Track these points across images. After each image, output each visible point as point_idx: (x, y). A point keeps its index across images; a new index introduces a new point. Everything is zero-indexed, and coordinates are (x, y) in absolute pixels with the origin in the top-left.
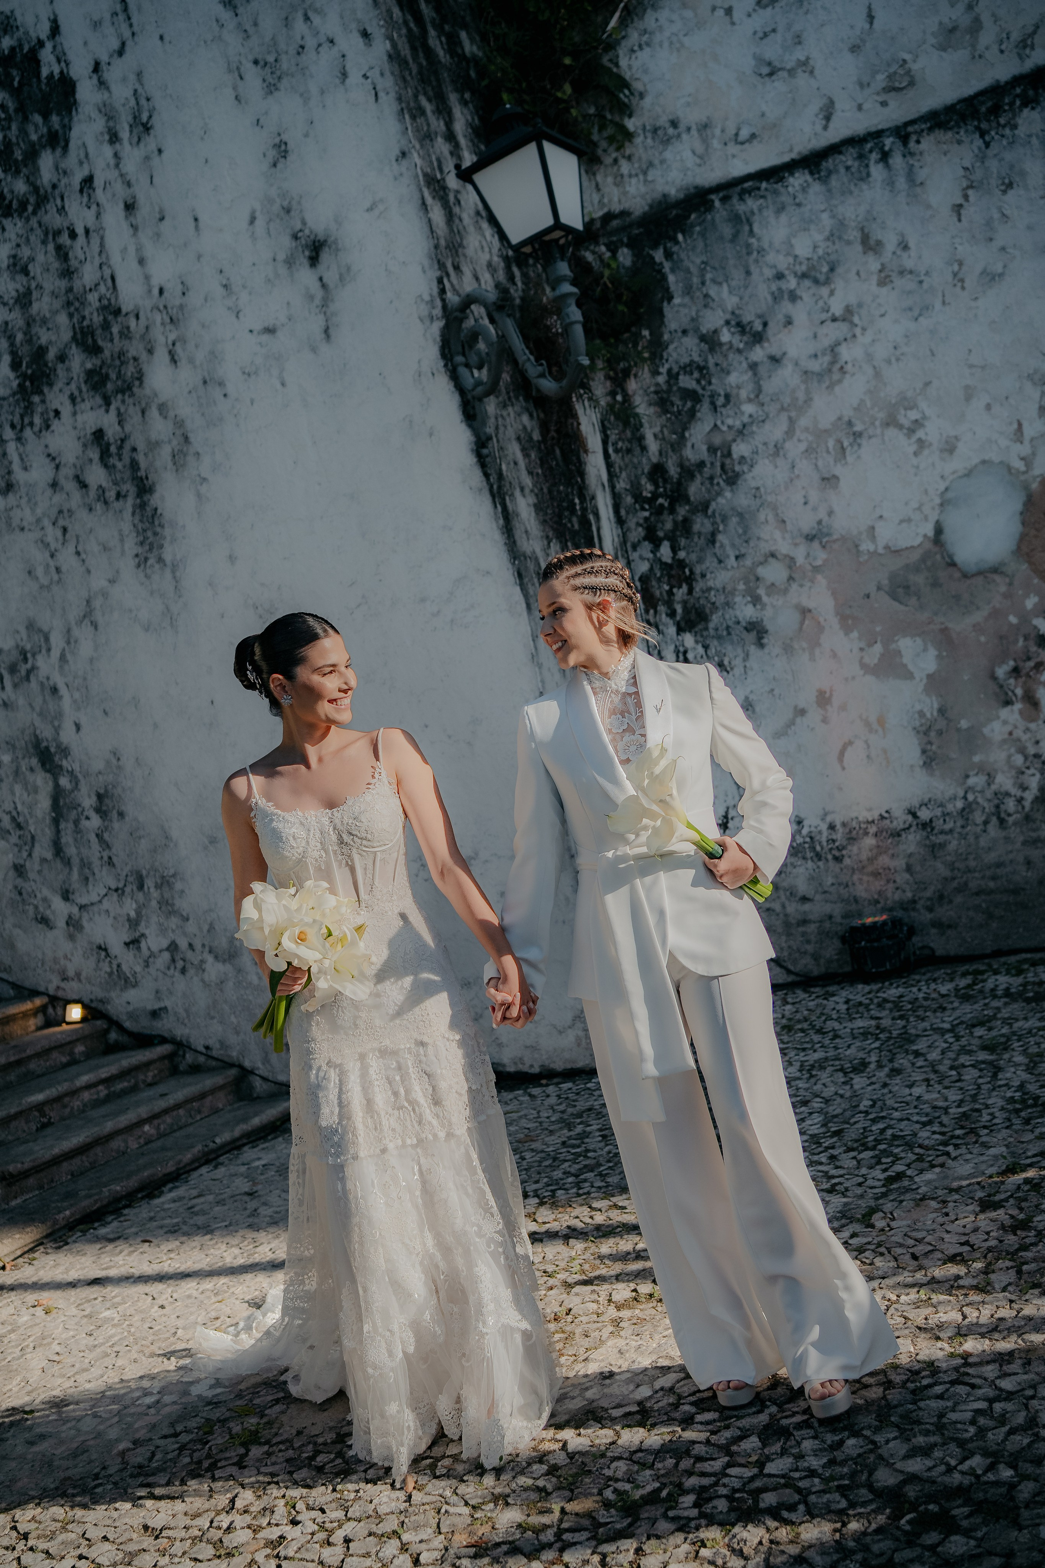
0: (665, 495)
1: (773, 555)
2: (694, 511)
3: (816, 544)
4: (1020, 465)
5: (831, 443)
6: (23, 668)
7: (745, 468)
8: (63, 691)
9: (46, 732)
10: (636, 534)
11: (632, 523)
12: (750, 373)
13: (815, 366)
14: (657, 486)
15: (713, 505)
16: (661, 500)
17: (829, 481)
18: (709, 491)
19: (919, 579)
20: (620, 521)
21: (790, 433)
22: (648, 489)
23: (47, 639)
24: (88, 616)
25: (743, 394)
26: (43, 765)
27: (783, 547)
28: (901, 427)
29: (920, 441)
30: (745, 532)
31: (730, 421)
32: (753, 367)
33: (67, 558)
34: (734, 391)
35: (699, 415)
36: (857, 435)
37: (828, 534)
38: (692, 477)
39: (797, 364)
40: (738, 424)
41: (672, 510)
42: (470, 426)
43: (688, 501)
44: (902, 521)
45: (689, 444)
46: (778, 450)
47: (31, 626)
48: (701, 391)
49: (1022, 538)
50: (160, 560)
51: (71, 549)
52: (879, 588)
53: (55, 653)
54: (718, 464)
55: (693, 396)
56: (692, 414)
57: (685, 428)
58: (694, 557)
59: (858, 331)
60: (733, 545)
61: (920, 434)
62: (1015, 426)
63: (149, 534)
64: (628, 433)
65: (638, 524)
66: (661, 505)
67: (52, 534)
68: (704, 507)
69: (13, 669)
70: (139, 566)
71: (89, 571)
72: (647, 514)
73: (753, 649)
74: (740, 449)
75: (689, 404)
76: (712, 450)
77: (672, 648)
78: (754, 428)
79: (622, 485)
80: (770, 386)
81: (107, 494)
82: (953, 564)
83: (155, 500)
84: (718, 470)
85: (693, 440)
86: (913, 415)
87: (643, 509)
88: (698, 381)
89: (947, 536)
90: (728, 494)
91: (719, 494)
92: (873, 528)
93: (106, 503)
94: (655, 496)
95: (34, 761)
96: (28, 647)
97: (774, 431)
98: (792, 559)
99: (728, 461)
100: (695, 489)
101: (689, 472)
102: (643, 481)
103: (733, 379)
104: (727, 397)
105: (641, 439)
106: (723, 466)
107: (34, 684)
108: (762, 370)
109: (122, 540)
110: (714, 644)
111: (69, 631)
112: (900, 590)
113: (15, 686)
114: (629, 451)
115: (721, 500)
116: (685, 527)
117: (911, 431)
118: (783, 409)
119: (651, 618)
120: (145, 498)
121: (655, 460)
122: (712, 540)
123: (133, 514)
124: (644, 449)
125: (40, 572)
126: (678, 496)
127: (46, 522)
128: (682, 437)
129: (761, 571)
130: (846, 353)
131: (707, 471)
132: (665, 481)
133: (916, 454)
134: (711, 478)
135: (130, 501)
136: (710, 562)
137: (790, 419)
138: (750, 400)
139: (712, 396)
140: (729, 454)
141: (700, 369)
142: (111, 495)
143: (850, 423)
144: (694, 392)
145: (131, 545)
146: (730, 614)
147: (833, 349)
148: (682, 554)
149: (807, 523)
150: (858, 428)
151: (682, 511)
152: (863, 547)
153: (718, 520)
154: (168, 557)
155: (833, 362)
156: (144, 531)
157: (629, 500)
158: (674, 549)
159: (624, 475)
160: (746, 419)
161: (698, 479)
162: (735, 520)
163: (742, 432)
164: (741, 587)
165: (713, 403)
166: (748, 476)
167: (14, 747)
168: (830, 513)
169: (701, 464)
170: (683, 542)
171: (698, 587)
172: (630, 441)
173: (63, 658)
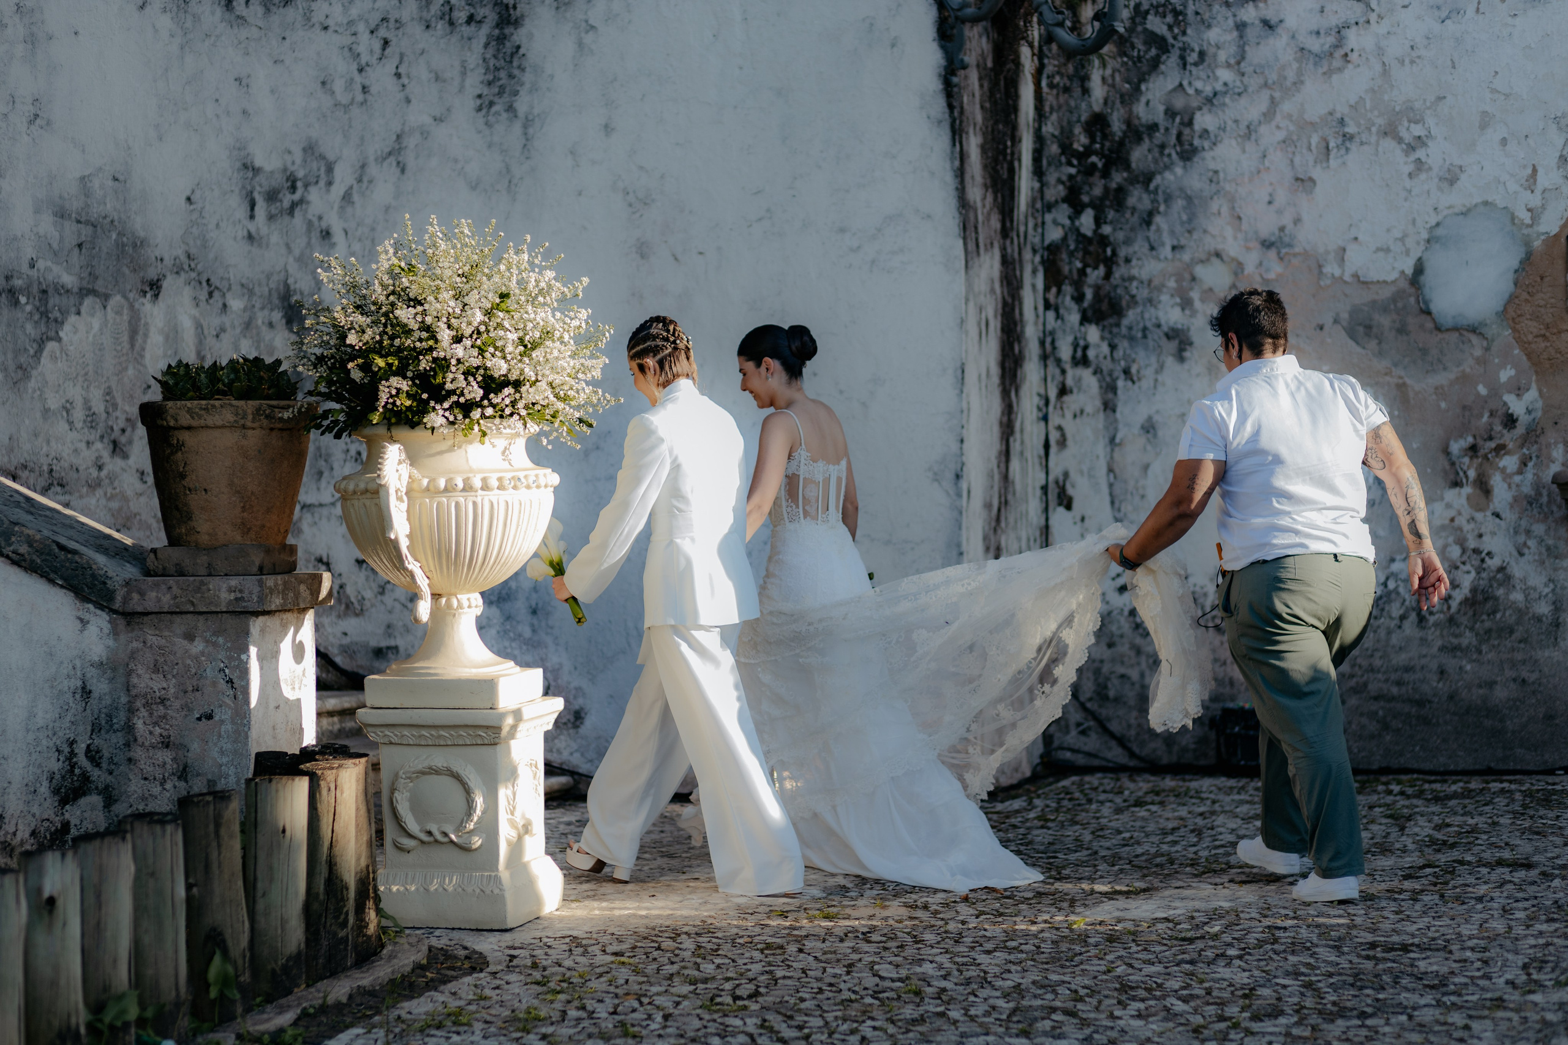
0: (1100, 154)
1: (1218, 255)
2: (1134, 180)
3: (1272, 254)
4: (1525, 217)
5: (1315, 140)
6: (287, 199)
7: (1206, 144)
8: (338, 236)
9: (301, 283)
10: (1054, 192)
11: (1052, 177)
12: (1235, 34)
13: (1315, 45)
14: (1093, 140)
15: (1158, 180)
16: (1094, 159)
17: (1304, 182)
18: (1156, 161)
19: (1385, 321)
20: (1038, 172)
21: (1269, 115)
22: (1081, 141)
23: (330, 169)
24: (395, 153)
25: (1222, 56)
26: (289, 322)
27: (1232, 248)
28: (1400, 140)
29: (1419, 161)
30: (1190, 221)
31: (1199, 85)
32: (1241, 27)
33: (381, 77)
34: (1212, 50)
35: (1162, 67)
36: (1347, 138)
37: (1290, 245)
38: (1139, 139)
39: (1293, 37)
40: (1208, 90)
41: (1106, 174)
42: (942, 47)
43: (1127, 166)
44: (1379, 250)
45: (1143, 100)
46: (1249, 132)
47: (310, 149)
48: (1171, 40)
49: (1512, 299)
50: (510, 108)
51: (390, 67)
52: (1336, 321)
53: (338, 190)
54: (1174, 132)
55: (1161, 44)
56: (1155, 64)
57: (1142, 79)
58: (1120, 236)
59: (1373, 17)
60: (1172, 233)
61: (1421, 153)
62: (1529, 171)
63: (503, 74)
64: (1071, 68)
65: (1060, 181)
66: (1094, 165)
67: (367, 45)
68: (1146, 179)
69: (272, 196)
70: (479, 109)
71: (408, 101)
72: (1073, 171)
73: (1170, 361)
74: (1204, 120)
75: (1153, 52)
76: (1171, 113)
77: (1070, 339)
78: (1227, 100)
79: (1049, 129)
80: (1256, 55)
81: (456, 14)
82: (1428, 313)
83: (519, 36)
84: (1173, 139)
85: (1150, 96)
86: (1417, 130)
87: (1070, 164)
88: (1170, 28)
89: (1427, 279)
90: (1179, 171)
91: (1167, 167)
92: (1344, 250)
93: (451, 23)
94: (1088, 152)
95: (277, 316)
96: (300, 174)
97: (1251, 109)
98: (1240, 265)
99: (1186, 131)
100: (1140, 155)
101: (1136, 132)
102: (1078, 130)
103: (1213, 35)
104: (1202, 54)
105: (1084, 79)
106: (1179, 136)
107: (298, 220)
108: (1251, 33)
109: (464, 74)
110: (1123, 345)
111: (363, 166)
112: (1361, 329)
113: (271, 218)
114: (1067, 90)
115: (1168, 175)
116: (1118, 198)
117: (1411, 148)
118: (1266, 85)
119: (1051, 296)
120: (507, 31)
121: (1097, 108)
122: (1147, 220)
123: (486, 45)
124: (1086, 91)
125: (338, 86)
126: (1117, 157)
127: (361, 28)
128: (1137, 90)
129: (1200, 271)
130: (1353, 38)
131: (1159, 137)
132: (1105, 137)
133: (1410, 175)
134: (1162, 147)
135: (485, 30)
136: (1139, 246)
137: (1272, 98)
138: (1228, 65)
139: (1183, 49)
140: (1190, 123)
141: (1176, 13)
142: (461, 16)
143: (1342, 122)
144: (1163, 39)
145: (474, 82)
146: (1151, 313)
147: (1339, 31)
148: (1106, 229)
149: (1267, 226)
150: (1351, 129)
151: (1118, 177)
152: (1328, 269)
153: (1161, 198)
154: (522, 105)
155: (1337, 47)
156: (497, 69)
157: (1054, 149)
158: (1098, 221)
159: (1054, 117)
160: (1219, 87)
161: (1146, 143)
162: (1180, 203)
163: (1210, 101)
164: (1172, 284)
165: (1183, 58)
166: (1208, 155)
167: (251, 292)
168: (1297, 221)
169: (1153, 127)
170: (1111, 214)
171: (1119, 272)
172: (1070, 78)
173: (347, 197)
